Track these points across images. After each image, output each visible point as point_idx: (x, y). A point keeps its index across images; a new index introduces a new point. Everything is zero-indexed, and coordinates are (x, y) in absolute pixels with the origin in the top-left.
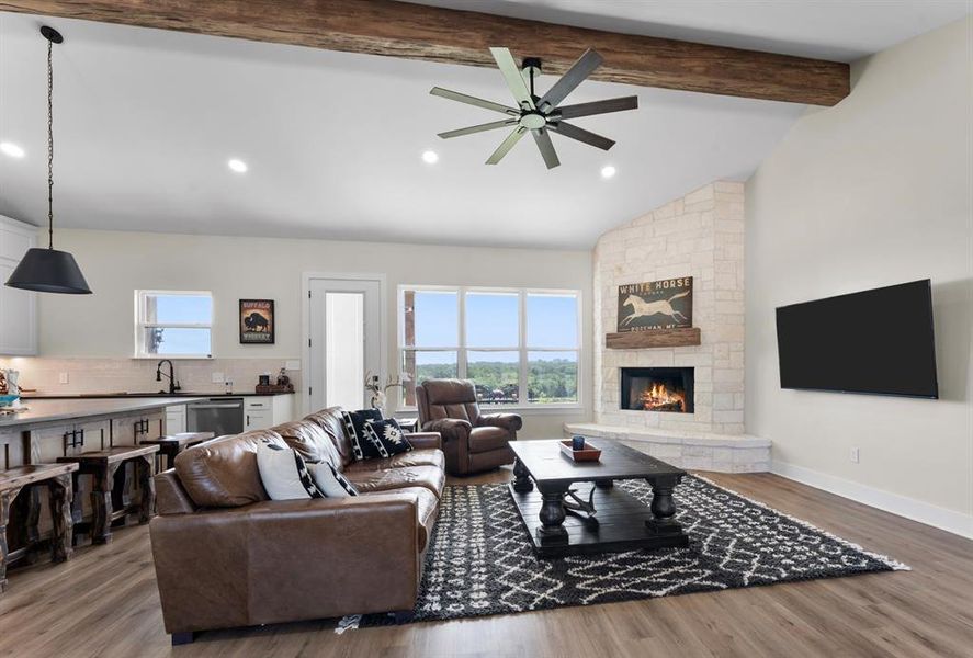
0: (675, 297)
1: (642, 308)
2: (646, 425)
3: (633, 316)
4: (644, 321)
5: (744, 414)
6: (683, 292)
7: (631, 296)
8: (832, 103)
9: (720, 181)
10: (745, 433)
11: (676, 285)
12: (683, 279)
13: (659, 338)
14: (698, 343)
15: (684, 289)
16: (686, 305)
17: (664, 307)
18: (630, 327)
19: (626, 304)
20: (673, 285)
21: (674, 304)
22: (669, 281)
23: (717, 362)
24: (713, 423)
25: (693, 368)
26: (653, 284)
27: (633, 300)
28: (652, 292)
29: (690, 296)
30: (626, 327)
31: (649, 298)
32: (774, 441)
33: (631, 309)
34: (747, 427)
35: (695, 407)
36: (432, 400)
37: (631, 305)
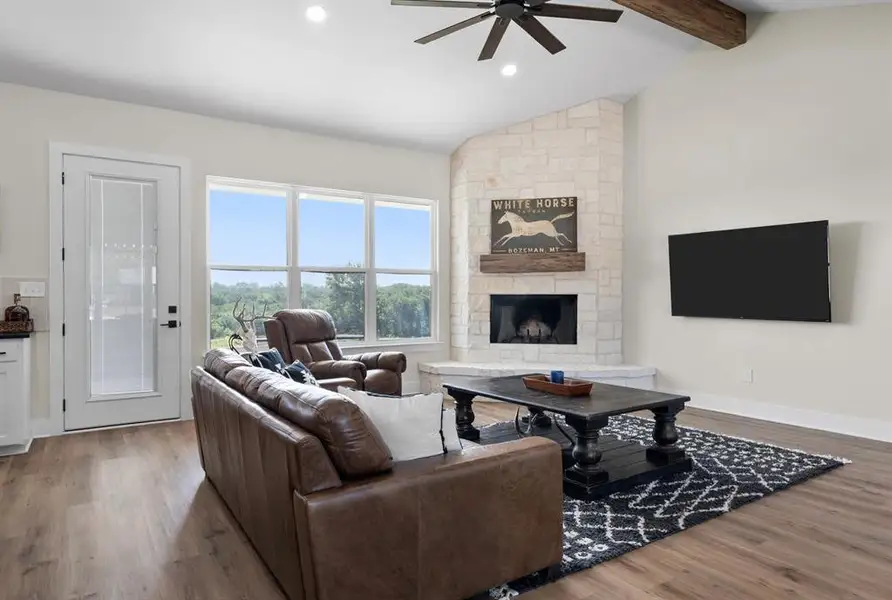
0: (558, 217)
1: (520, 228)
2: (523, 359)
3: (510, 236)
4: (523, 242)
5: (622, 344)
6: (566, 213)
7: (507, 213)
8: (728, 47)
9: (606, 98)
10: (623, 363)
11: (560, 203)
12: (567, 199)
13: (545, 262)
14: (582, 268)
15: (568, 209)
16: (570, 227)
17: (546, 228)
18: (506, 247)
19: (502, 221)
20: (556, 205)
21: (558, 226)
22: (552, 199)
23: (601, 289)
24: (597, 354)
25: (575, 297)
26: (533, 202)
27: (509, 217)
28: (532, 210)
29: (574, 218)
30: (502, 248)
31: (528, 217)
32: (660, 369)
33: (507, 227)
34: (626, 355)
35: (578, 337)
36: (293, 338)
37: (507, 224)
